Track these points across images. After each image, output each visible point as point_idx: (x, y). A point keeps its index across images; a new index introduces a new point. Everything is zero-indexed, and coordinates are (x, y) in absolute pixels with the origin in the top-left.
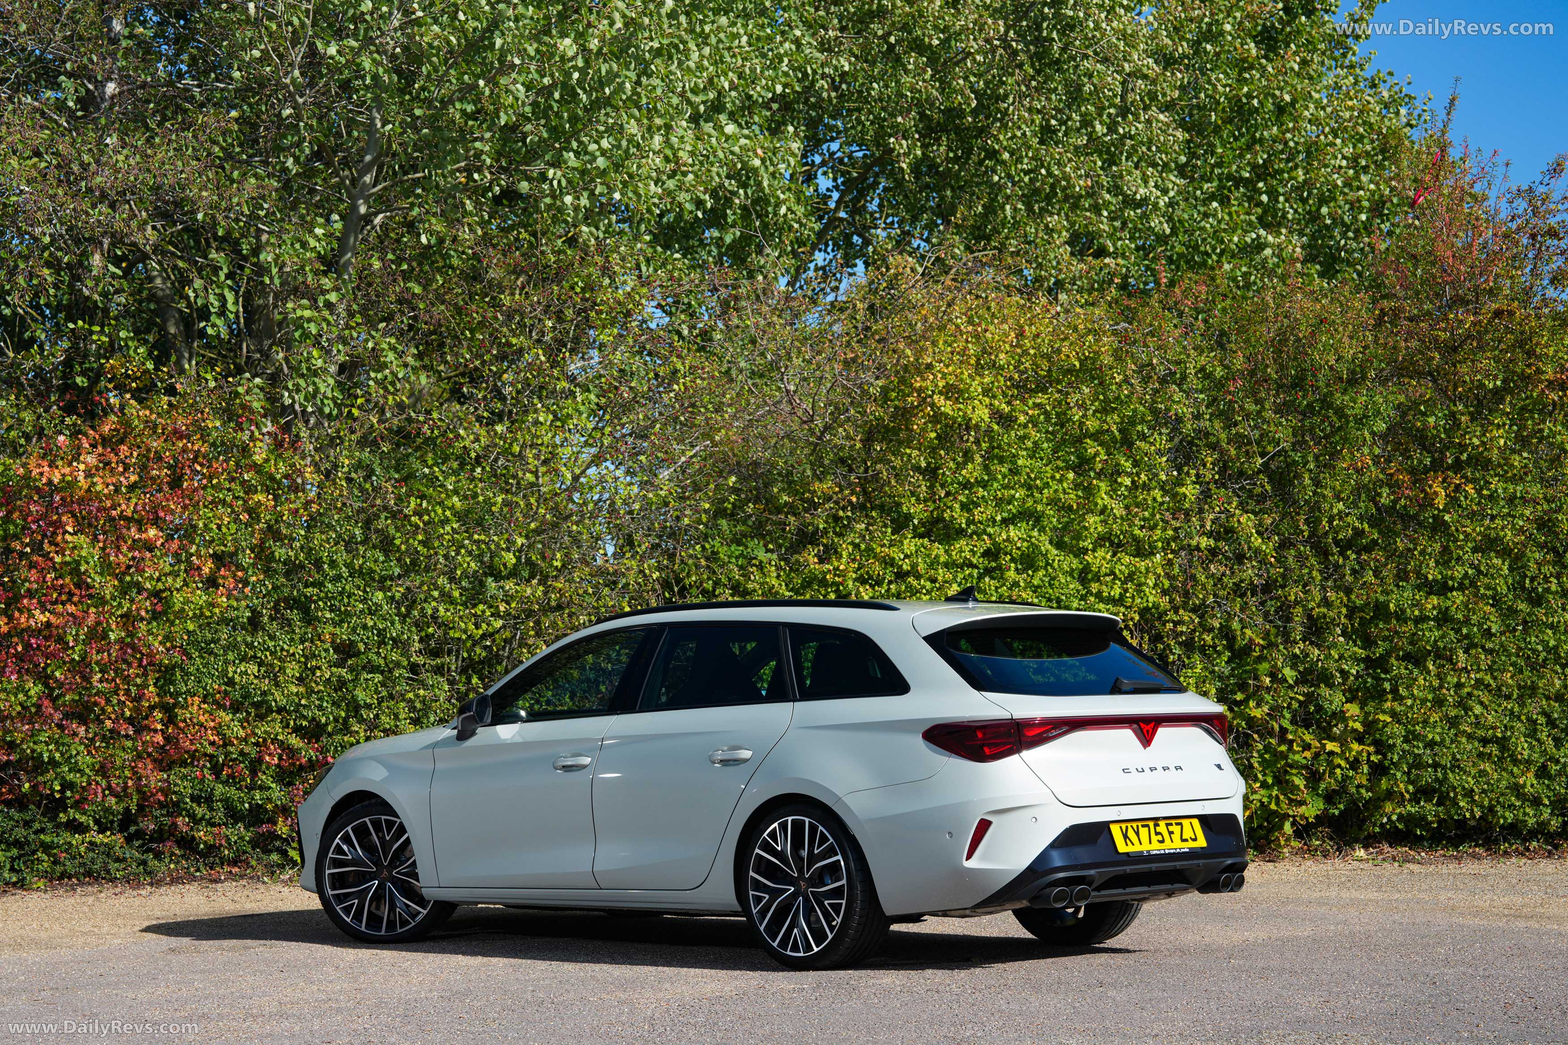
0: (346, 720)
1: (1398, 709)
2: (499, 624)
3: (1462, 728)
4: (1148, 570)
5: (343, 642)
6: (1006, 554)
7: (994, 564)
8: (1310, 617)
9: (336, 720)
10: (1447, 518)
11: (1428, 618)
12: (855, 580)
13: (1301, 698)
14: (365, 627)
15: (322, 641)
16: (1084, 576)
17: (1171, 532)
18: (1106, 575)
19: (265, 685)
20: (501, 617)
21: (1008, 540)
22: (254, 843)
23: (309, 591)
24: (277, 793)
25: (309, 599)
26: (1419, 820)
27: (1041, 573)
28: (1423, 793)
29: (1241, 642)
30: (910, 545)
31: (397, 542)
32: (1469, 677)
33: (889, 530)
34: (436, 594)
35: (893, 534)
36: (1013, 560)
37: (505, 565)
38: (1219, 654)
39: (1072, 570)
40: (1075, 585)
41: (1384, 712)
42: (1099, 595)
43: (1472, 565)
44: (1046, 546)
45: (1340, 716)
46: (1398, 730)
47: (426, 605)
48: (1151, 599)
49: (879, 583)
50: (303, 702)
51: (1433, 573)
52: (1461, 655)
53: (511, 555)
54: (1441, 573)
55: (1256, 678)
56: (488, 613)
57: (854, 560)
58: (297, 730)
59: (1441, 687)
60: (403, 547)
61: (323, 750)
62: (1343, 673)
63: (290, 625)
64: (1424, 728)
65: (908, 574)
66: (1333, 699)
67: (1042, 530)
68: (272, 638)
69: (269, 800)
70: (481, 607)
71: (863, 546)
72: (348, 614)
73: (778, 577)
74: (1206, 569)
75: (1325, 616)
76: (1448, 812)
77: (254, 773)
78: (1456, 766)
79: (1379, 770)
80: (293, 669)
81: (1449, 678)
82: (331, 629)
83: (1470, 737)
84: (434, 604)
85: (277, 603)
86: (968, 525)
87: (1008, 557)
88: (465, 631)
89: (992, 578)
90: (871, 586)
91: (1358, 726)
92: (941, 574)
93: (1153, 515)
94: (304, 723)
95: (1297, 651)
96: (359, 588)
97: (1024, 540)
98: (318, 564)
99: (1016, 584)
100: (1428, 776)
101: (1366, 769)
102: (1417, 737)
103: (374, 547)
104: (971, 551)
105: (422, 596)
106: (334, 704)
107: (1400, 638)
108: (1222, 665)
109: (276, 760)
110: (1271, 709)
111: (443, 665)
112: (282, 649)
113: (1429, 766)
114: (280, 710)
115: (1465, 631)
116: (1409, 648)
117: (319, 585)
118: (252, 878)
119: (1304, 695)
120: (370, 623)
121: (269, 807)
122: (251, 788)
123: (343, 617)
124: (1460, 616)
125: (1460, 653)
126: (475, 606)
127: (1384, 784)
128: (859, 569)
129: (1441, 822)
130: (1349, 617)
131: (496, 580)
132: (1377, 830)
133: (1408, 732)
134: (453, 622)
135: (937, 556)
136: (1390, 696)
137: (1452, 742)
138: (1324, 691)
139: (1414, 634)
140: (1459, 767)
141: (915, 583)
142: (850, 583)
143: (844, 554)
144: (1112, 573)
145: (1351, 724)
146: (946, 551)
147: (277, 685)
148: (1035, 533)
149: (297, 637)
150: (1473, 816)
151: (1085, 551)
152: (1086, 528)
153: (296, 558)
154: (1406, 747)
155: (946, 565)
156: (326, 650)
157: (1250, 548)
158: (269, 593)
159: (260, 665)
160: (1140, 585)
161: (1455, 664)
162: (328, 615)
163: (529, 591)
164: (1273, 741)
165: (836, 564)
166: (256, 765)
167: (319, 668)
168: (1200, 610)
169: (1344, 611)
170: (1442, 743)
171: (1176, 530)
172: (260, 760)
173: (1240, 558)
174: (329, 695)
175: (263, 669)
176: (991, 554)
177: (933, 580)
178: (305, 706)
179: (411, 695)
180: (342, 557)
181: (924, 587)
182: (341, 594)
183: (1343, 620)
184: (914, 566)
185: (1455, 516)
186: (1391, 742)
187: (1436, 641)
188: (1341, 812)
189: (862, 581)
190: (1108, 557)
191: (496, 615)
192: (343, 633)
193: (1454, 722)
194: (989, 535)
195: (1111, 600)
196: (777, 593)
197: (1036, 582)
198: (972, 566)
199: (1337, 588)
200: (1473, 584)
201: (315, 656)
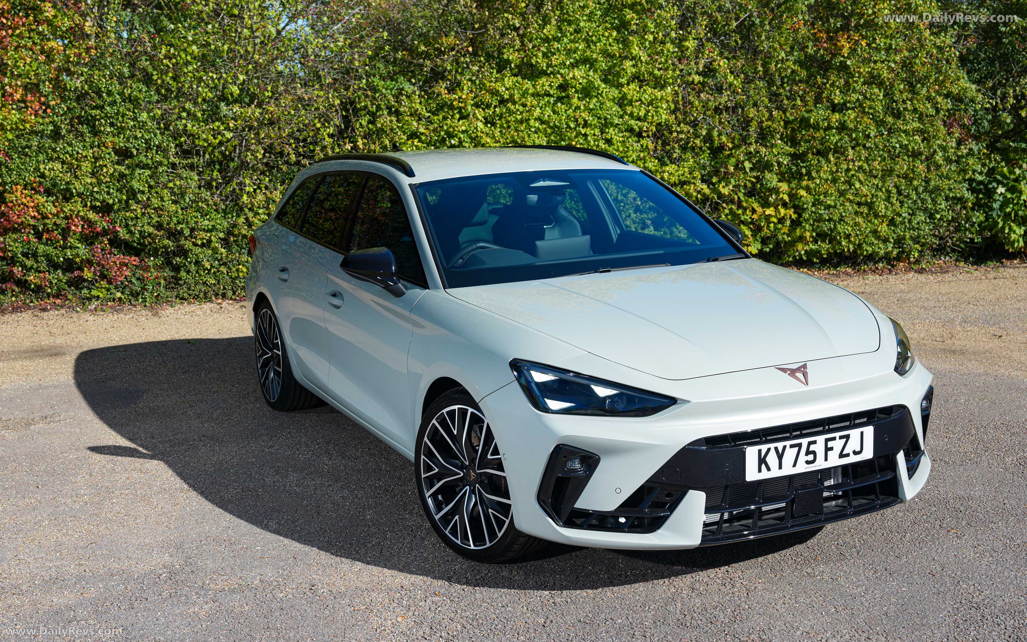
0: (127, 202)
1: (812, 186)
2: (229, 135)
3: (847, 196)
4: (662, 97)
5: (121, 148)
6: (572, 88)
7: (564, 94)
8: (761, 128)
9: (120, 201)
10: (849, 63)
11: (833, 128)
12: (472, 105)
13: (753, 180)
14: (136, 138)
15: (107, 148)
16: (622, 102)
17: (678, 72)
18: (637, 101)
19: (68, 177)
20: (232, 131)
21: (574, 78)
22: (70, 283)
23: (93, 112)
24: (83, 250)
25: (94, 118)
26: (817, 253)
27: (595, 100)
28: (821, 236)
29: (716, 143)
30: (509, 81)
31: (155, 77)
32: (854, 165)
33: (495, 71)
34: (184, 114)
35: (497, 73)
36: (576, 92)
37: (232, 94)
38: (704, 152)
39: (614, 98)
40: (616, 108)
41: (802, 188)
42: (631, 115)
43: (861, 93)
44: (598, 82)
45: (776, 191)
46: (810, 199)
47: (178, 123)
48: (664, 117)
49: (488, 106)
50: (95, 189)
51: (838, 99)
52: (851, 152)
53: (236, 88)
54: (842, 98)
55: (726, 168)
56: (222, 128)
57: (471, 91)
58: (93, 208)
59: (837, 171)
60: (159, 81)
61: (113, 222)
62: (779, 164)
63: (82, 136)
64: (825, 197)
65: (507, 101)
66: (772, 179)
67: (595, 71)
68: (70, 145)
69: (78, 255)
70: (217, 124)
71: (478, 82)
72: (122, 128)
73: (420, 103)
74: (699, 97)
75: (769, 127)
76: (833, 248)
77: (65, 239)
78: (841, 219)
79: (795, 224)
80: (86, 166)
81: (842, 166)
82: (112, 139)
83: (851, 201)
84: (184, 121)
85: (72, 119)
86: (547, 68)
87: (573, 90)
88: (205, 140)
89: (563, 104)
90: (484, 110)
91: (786, 198)
92: (530, 100)
93: (666, 61)
94: (98, 204)
95: (752, 150)
96: (129, 110)
97: (584, 78)
98: (99, 93)
99: (578, 108)
100: (826, 227)
101: (788, 223)
102: (821, 203)
103: (139, 81)
104: (550, 85)
105: (175, 116)
106: (117, 190)
107: (815, 140)
108: (705, 159)
109: (80, 228)
110: (734, 186)
111: (193, 163)
112: (78, 153)
113: (826, 220)
114: (80, 195)
115: (854, 136)
116: (819, 147)
117: (102, 108)
118: (69, 308)
119: (754, 177)
120: (140, 135)
121: (78, 260)
122: (64, 247)
123: (121, 130)
124: (852, 126)
125: (850, 149)
126: (213, 122)
127: (798, 232)
128: (475, 98)
129: (829, 254)
130: (785, 127)
131: (228, 105)
132: (791, 259)
133: (816, 200)
134: (198, 134)
135: (527, 89)
136: (806, 178)
137: (841, 205)
138: (768, 175)
139: (823, 138)
140: (844, 221)
141: (512, 107)
142: (469, 108)
143: (465, 88)
144: (640, 100)
145: (781, 196)
146: (533, 86)
147: (76, 177)
148: (591, 73)
149: (87, 145)
150: (849, 250)
151: (622, 85)
152: (624, 69)
153: (83, 88)
154: (813, 209)
155: (533, 95)
156: (109, 154)
157: (726, 83)
158: (65, 114)
159: (63, 163)
160: (657, 108)
161: (847, 156)
162: (109, 130)
163: (250, 111)
164: (733, 207)
165: (460, 94)
166: (65, 232)
167: (106, 166)
168: (694, 124)
169: (782, 123)
170: (835, 207)
171: (681, 71)
172: (69, 228)
173: (719, 90)
174: (114, 184)
175: (65, 166)
176: (563, 87)
177: (524, 105)
178: (97, 192)
179: (171, 185)
180: (116, 87)
181: (518, 110)
182: (117, 114)
183: (782, 130)
184: (511, 96)
185: (854, 61)
186: (805, 206)
187: (836, 143)
188: (770, 249)
189: (477, 106)
190: (638, 89)
191: (228, 129)
192: (120, 142)
193: (842, 194)
194: (561, 75)
195: (639, 119)
196: (420, 114)
197: (591, 106)
198: (549, 95)
199: (777, 108)
200: (861, 105)
201: (101, 158)
